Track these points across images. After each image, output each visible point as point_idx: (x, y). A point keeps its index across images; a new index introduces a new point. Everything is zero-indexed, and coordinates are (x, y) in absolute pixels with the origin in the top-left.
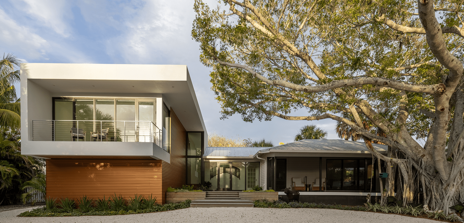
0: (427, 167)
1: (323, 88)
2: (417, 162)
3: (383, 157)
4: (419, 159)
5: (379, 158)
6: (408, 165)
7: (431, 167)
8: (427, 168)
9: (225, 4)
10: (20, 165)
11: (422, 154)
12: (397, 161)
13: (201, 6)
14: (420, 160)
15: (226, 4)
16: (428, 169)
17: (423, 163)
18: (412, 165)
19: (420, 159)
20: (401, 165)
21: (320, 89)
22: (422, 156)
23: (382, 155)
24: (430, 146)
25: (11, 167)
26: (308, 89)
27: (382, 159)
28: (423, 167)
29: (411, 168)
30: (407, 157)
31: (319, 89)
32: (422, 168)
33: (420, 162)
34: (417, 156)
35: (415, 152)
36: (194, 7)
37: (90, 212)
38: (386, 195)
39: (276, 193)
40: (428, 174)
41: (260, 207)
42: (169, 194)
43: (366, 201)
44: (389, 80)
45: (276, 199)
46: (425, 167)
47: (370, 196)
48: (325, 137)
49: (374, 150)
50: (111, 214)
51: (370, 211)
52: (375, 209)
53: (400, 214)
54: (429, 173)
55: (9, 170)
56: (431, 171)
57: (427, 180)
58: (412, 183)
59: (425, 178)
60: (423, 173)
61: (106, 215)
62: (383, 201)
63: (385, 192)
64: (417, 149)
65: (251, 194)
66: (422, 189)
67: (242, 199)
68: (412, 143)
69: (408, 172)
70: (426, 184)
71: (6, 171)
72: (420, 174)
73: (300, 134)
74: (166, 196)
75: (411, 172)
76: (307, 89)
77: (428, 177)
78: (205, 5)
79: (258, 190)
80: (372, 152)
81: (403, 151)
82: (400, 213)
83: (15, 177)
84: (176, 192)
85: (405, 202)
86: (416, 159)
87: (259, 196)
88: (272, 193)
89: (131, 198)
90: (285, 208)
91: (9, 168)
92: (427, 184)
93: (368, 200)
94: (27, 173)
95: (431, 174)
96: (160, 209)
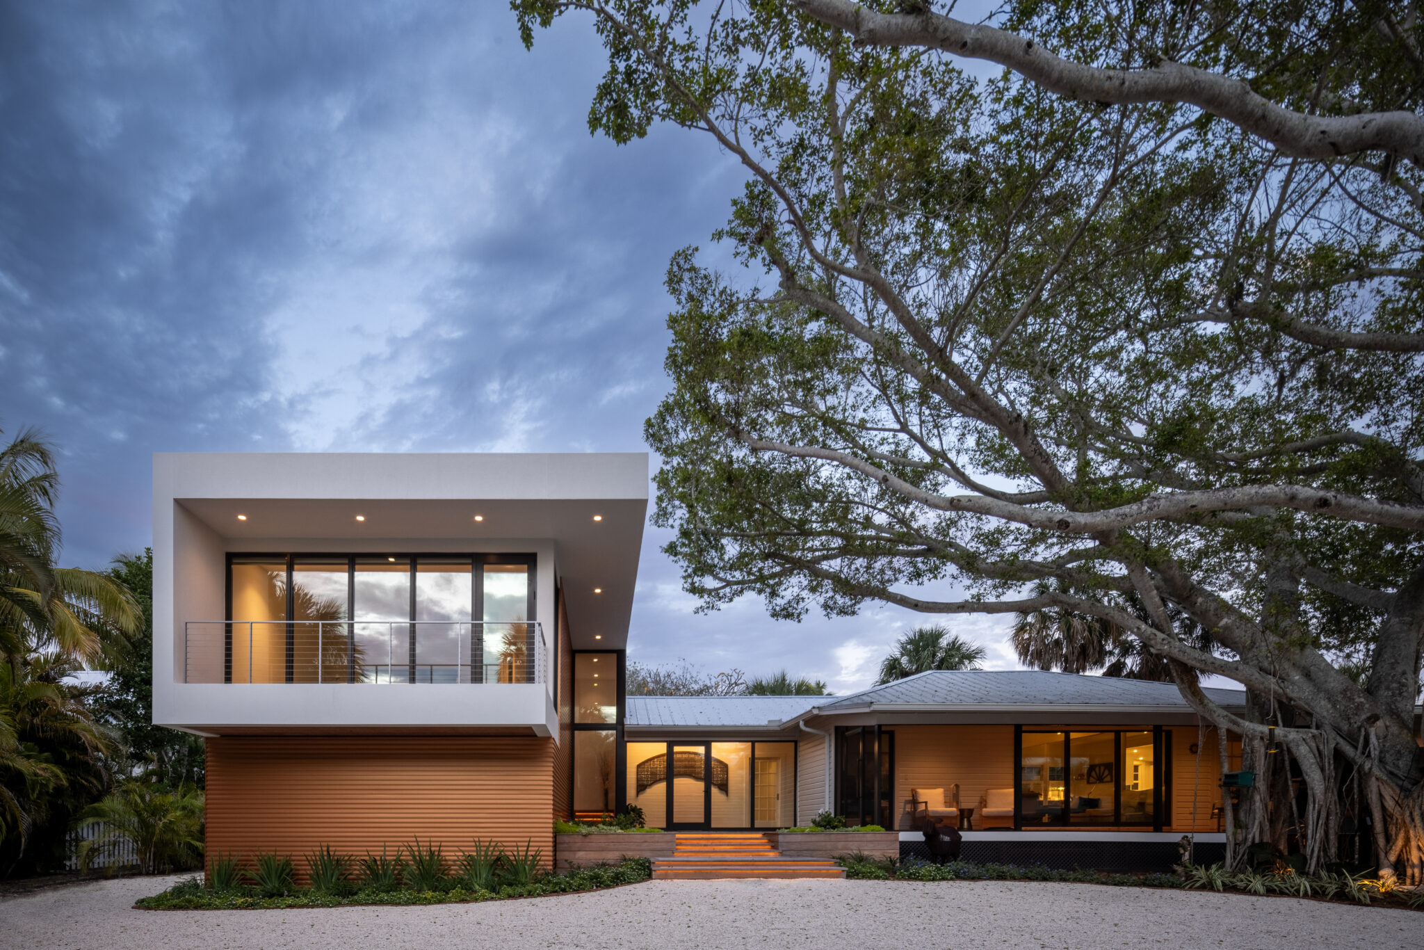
0: (1388, 752)
2: (1352, 739)
3: (1235, 723)
4: (1359, 728)
5: (1224, 725)
6: (1321, 747)
7: (1399, 752)
8: (1388, 756)
9: (765, 269)
10: (68, 757)
11: (1369, 715)
12: (1286, 736)
13: (686, 276)
14: (1363, 733)
15: (770, 269)
16: (1389, 758)
17: (1373, 739)
18: (1335, 749)
19: (1363, 730)
20: (1298, 746)
21: (1108, 520)
22: (1369, 718)
23: (1234, 717)
24: (1388, 688)
25: (47, 761)
26: (1070, 520)
27: (1235, 728)
28: (1375, 754)
29: (1332, 757)
30: (1314, 724)
32: (1369, 756)
33: (1362, 739)
34: (1349, 719)
35: (1343, 708)
36: (666, 278)
37: (362, 896)
38: (1246, 839)
39: (889, 836)
40: (1391, 773)
41: (863, 878)
42: (566, 839)
43: (1177, 858)
44: (1333, 493)
45: (895, 853)
46: (1381, 752)
47: (1189, 841)
48: (978, 664)
49: (1206, 701)
50: (428, 902)
51: (1203, 888)
52: (1219, 882)
53: (1306, 896)
54: (1396, 771)
55: (44, 769)
56: (1401, 763)
57: (1387, 793)
58: (1333, 803)
59: (1382, 788)
60: (1376, 771)
61: (414, 904)
62: (1235, 858)
63: (1239, 831)
64: (1351, 699)
65: (814, 838)
66: (1372, 820)
67: (788, 853)
68: (1332, 679)
69: (1322, 769)
70: (1386, 804)
71: (36, 775)
72: (1365, 774)
73: (898, 655)
74: (556, 846)
75: (1332, 767)
77: (1393, 785)
78: (703, 272)
79: (834, 828)
80: (1200, 710)
81: (1302, 703)
82: (1306, 891)
83: (59, 790)
84: (585, 836)
85: (1315, 859)
86: (1345, 727)
87: (840, 845)
88: (878, 837)
89: (463, 851)
90: (940, 880)
91: (44, 765)
92: (1390, 804)
93: (1187, 856)
94: (87, 780)
95: (1400, 774)
96: (570, 885)
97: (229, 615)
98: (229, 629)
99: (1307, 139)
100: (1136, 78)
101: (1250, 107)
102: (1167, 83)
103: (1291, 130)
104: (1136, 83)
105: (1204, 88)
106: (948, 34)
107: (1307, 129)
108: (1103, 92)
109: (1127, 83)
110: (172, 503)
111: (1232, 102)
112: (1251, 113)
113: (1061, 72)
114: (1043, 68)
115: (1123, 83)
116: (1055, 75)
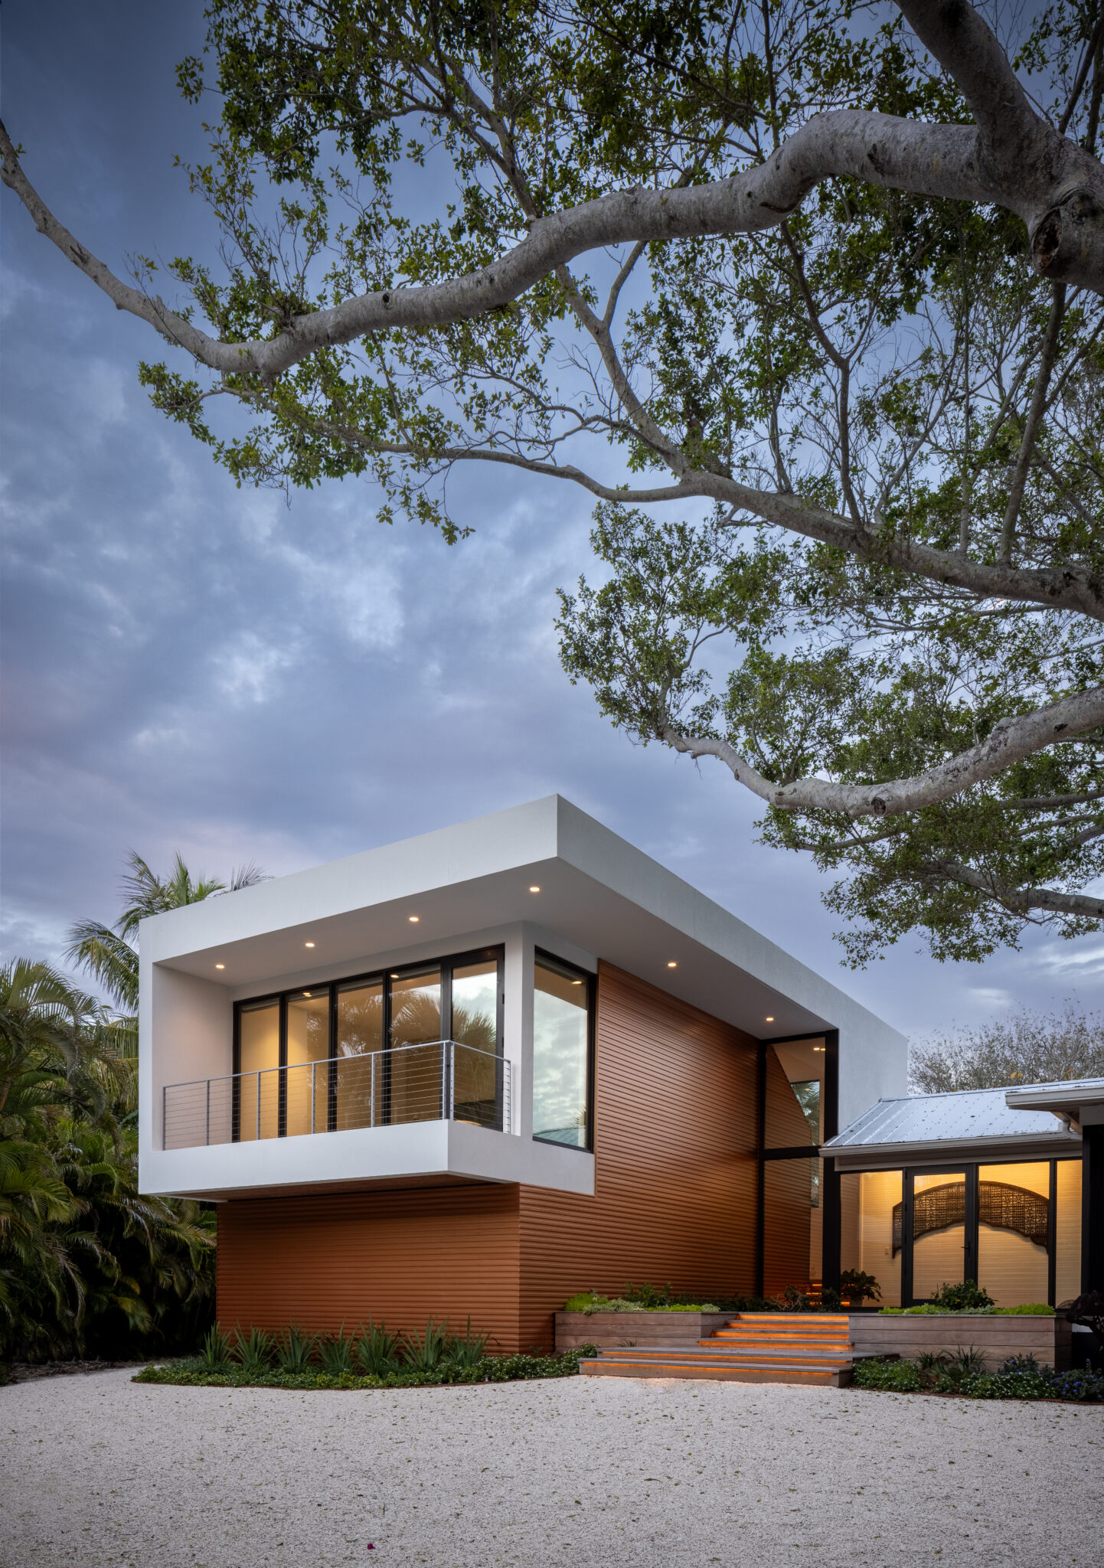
1: (950, 777)
21: (937, 783)
26: (884, 797)
31: (932, 786)
74: (554, 1328)
76: (882, 802)
97: (237, 1068)
98: (237, 1084)
99: (741, 211)
100: (503, 266)
101: (647, 218)
102: (536, 251)
103: (717, 211)
104: (504, 272)
105: (581, 230)
106: (315, 334)
107: (735, 199)
108: (481, 300)
109: (496, 278)
110: (151, 966)
111: (624, 225)
112: (654, 222)
113: (433, 304)
114: (412, 313)
115: (492, 280)
116: (429, 311)
